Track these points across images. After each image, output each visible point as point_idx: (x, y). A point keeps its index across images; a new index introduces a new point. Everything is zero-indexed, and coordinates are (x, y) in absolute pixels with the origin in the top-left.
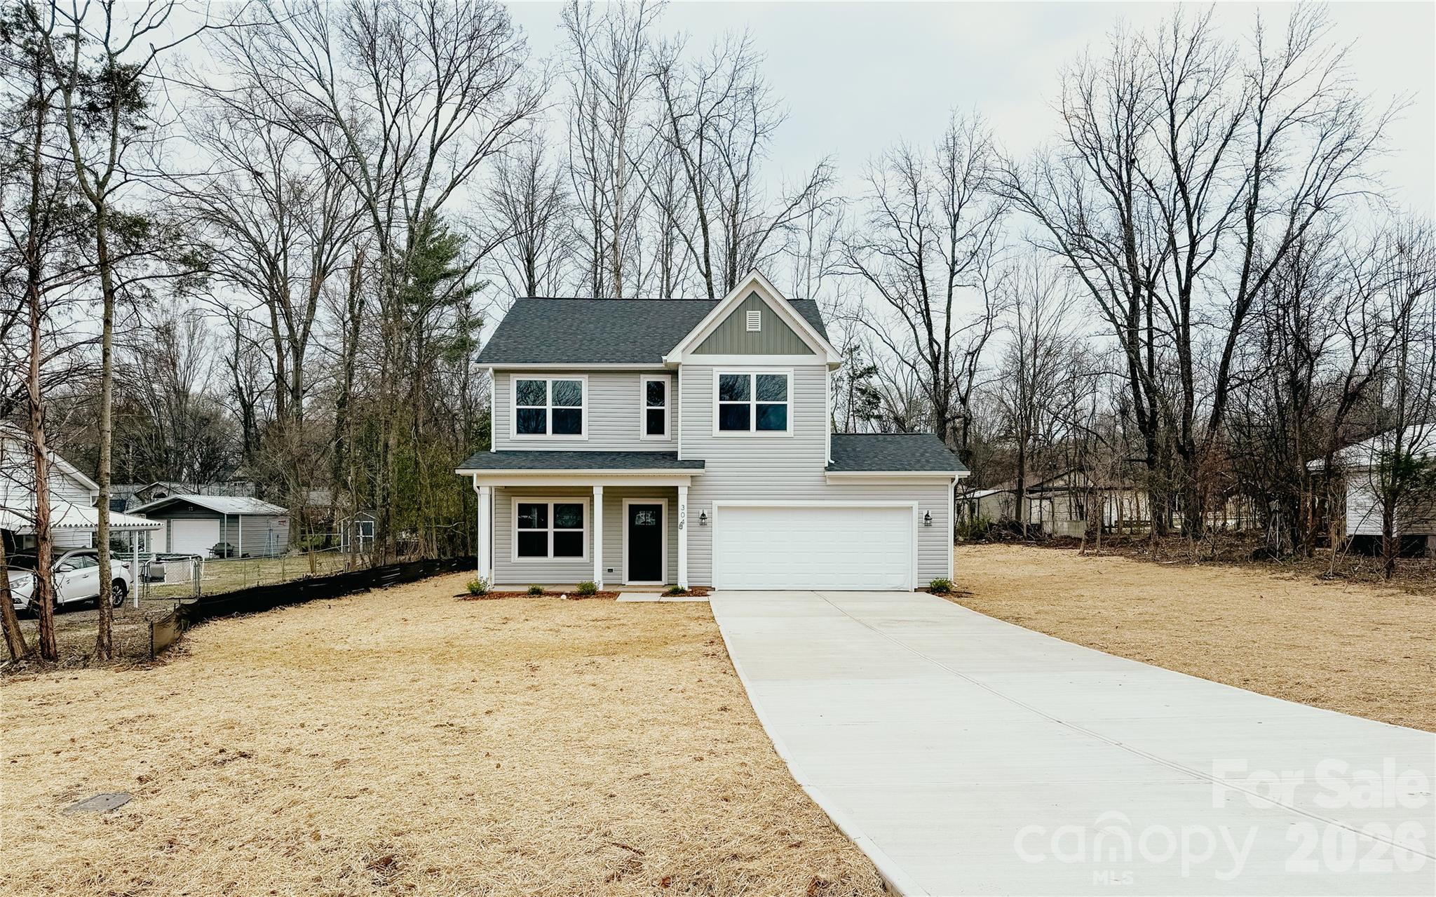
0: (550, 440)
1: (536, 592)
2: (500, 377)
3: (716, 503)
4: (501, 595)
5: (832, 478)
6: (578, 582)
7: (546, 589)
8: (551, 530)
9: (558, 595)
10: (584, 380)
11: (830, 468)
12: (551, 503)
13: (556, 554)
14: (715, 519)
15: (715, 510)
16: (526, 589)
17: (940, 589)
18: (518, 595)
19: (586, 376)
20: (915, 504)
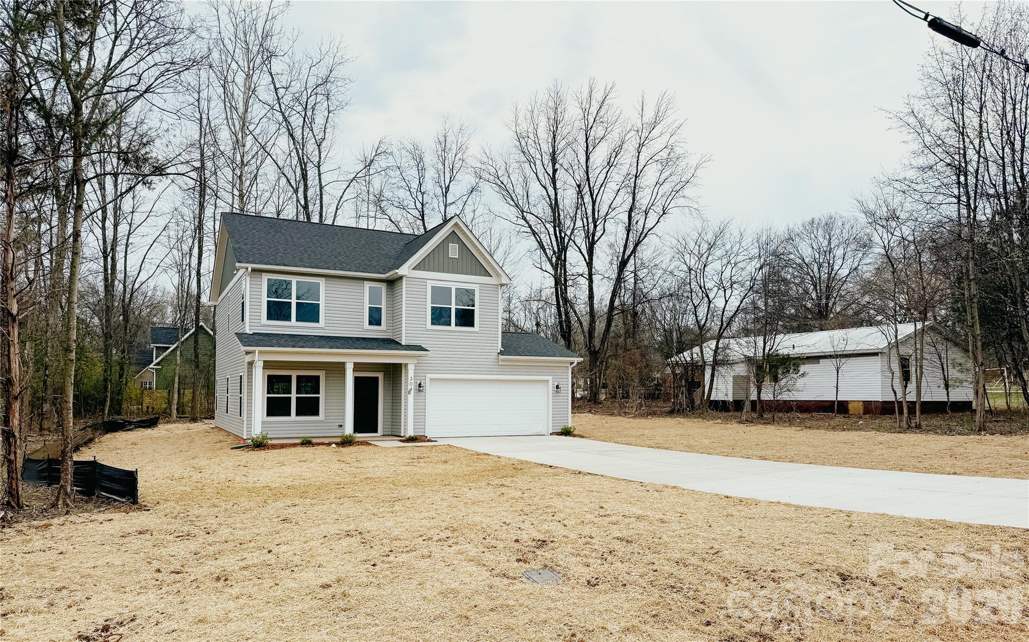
0: (293, 326)
1: (307, 443)
2: (257, 275)
3: (429, 376)
4: (283, 446)
5: (503, 360)
6: (340, 434)
7: (314, 441)
8: (294, 396)
9: (329, 444)
10: (322, 282)
11: (501, 353)
12: (294, 374)
13: (297, 414)
14: (428, 387)
15: (428, 381)
16: (299, 441)
17: (567, 432)
18: (295, 445)
19: (324, 279)
20: (550, 378)
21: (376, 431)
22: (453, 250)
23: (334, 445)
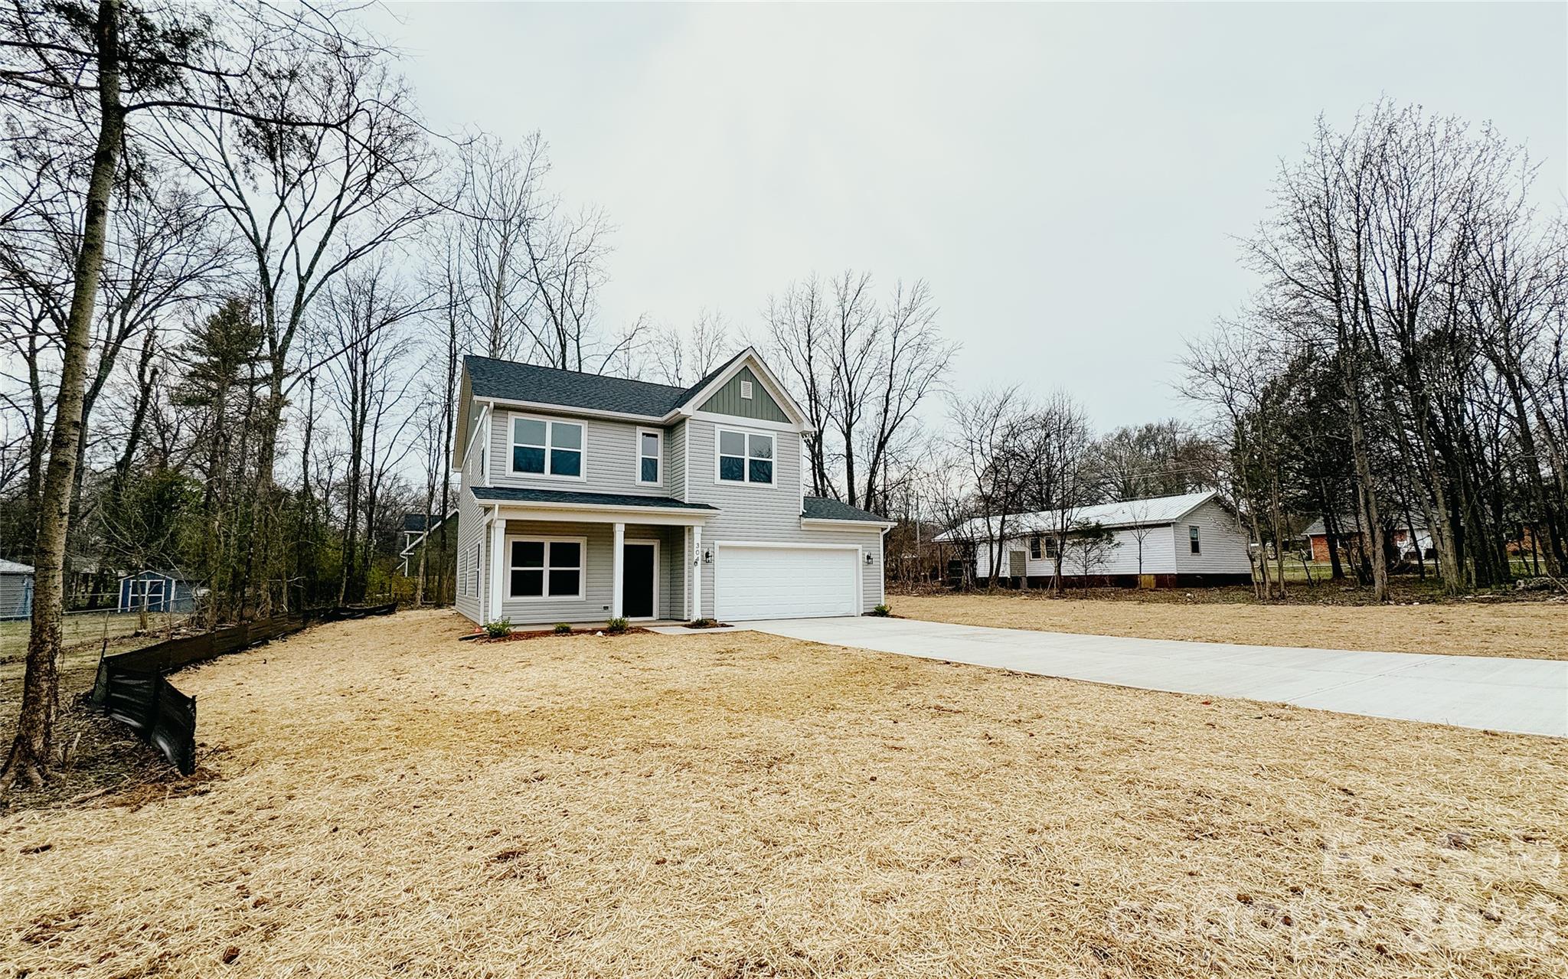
0: (546, 479)
1: (563, 630)
3: (718, 543)
4: (530, 635)
5: (805, 524)
6: (608, 619)
7: (573, 627)
8: (546, 569)
9: (593, 632)
10: (584, 425)
11: (804, 515)
12: (547, 541)
13: (551, 593)
14: (718, 558)
15: (717, 548)
16: (552, 628)
17: (881, 612)
18: (547, 634)
19: (587, 421)
20: (860, 547)
21: (650, 614)
22: (746, 390)
23: (600, 633)
